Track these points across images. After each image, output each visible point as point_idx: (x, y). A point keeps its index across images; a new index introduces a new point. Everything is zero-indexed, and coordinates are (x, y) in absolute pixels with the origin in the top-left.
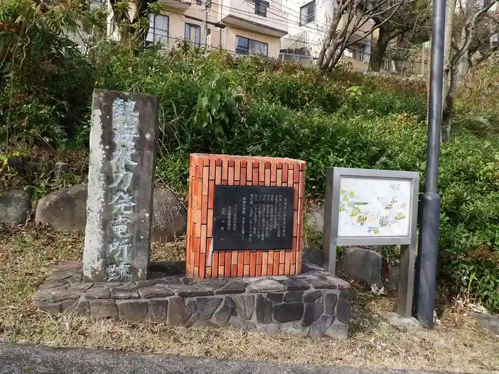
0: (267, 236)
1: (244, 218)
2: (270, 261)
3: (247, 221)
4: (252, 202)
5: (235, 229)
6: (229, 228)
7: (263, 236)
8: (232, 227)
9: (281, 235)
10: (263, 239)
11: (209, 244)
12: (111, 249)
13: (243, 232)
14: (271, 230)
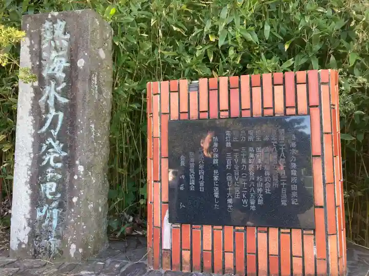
0: (260, 202)
1: (216, 172)
2: (274, 250)
3: (222, 176)
4: (228, 145)
5: (202, 189)
6: (192, 188)
7: (253, 202)
8: (197, 185)
9: (289, 202)
10: (253, 208)
11: (165, 214)
12: (39, 215)
13: (216, 195)
14: (268, 191)
